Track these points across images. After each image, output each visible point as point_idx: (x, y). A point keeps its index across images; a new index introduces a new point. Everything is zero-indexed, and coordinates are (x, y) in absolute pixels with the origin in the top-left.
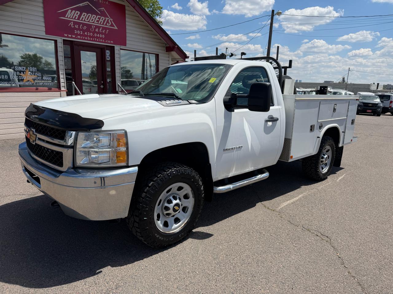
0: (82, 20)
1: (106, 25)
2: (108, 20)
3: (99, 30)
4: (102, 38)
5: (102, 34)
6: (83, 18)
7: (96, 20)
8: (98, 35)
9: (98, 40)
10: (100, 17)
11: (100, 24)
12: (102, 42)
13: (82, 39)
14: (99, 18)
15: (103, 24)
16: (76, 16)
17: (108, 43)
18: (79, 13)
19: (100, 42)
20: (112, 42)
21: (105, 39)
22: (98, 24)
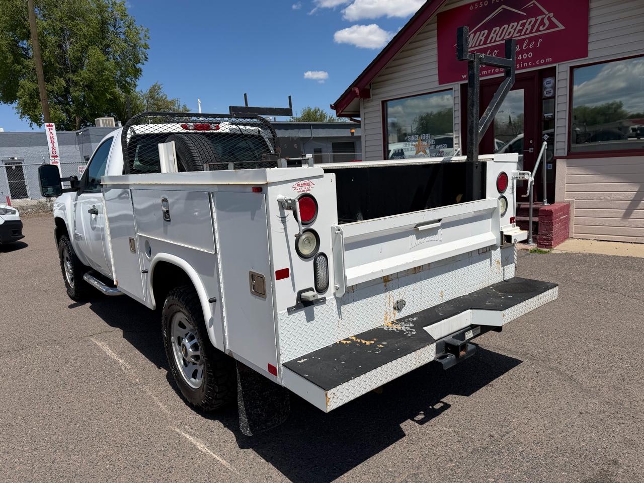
0: (490, 42)
1: (538, 30)
2: (543, 19)
3: (521, 47)
4: (528, 60)
5: (527, 51)
6: (492, 37)
7: (516, 31)
8: (520, 55)
9: (520, 66)
10: (525, 21)
11: (525, 34)
12: (528, 67)
13: (491, 74)
14: (523, 25)
15: (531, 32)
16: (481, 40)
17: (540, 65)
18: (486, 32)
19: (524, 68)
20: (548, 60)
21: (533, 60)
22: (520, 36)
